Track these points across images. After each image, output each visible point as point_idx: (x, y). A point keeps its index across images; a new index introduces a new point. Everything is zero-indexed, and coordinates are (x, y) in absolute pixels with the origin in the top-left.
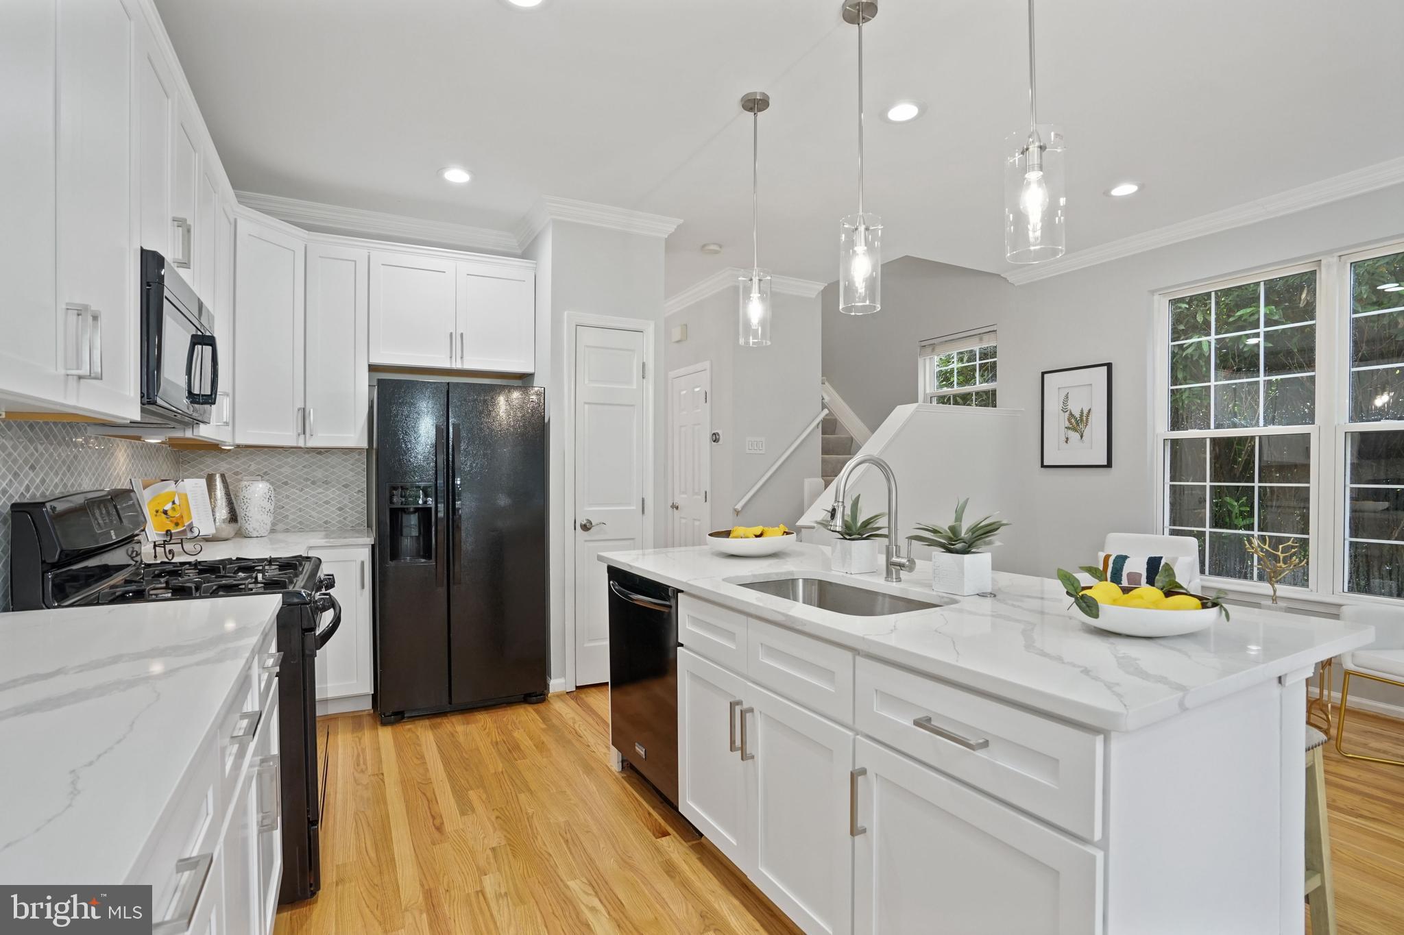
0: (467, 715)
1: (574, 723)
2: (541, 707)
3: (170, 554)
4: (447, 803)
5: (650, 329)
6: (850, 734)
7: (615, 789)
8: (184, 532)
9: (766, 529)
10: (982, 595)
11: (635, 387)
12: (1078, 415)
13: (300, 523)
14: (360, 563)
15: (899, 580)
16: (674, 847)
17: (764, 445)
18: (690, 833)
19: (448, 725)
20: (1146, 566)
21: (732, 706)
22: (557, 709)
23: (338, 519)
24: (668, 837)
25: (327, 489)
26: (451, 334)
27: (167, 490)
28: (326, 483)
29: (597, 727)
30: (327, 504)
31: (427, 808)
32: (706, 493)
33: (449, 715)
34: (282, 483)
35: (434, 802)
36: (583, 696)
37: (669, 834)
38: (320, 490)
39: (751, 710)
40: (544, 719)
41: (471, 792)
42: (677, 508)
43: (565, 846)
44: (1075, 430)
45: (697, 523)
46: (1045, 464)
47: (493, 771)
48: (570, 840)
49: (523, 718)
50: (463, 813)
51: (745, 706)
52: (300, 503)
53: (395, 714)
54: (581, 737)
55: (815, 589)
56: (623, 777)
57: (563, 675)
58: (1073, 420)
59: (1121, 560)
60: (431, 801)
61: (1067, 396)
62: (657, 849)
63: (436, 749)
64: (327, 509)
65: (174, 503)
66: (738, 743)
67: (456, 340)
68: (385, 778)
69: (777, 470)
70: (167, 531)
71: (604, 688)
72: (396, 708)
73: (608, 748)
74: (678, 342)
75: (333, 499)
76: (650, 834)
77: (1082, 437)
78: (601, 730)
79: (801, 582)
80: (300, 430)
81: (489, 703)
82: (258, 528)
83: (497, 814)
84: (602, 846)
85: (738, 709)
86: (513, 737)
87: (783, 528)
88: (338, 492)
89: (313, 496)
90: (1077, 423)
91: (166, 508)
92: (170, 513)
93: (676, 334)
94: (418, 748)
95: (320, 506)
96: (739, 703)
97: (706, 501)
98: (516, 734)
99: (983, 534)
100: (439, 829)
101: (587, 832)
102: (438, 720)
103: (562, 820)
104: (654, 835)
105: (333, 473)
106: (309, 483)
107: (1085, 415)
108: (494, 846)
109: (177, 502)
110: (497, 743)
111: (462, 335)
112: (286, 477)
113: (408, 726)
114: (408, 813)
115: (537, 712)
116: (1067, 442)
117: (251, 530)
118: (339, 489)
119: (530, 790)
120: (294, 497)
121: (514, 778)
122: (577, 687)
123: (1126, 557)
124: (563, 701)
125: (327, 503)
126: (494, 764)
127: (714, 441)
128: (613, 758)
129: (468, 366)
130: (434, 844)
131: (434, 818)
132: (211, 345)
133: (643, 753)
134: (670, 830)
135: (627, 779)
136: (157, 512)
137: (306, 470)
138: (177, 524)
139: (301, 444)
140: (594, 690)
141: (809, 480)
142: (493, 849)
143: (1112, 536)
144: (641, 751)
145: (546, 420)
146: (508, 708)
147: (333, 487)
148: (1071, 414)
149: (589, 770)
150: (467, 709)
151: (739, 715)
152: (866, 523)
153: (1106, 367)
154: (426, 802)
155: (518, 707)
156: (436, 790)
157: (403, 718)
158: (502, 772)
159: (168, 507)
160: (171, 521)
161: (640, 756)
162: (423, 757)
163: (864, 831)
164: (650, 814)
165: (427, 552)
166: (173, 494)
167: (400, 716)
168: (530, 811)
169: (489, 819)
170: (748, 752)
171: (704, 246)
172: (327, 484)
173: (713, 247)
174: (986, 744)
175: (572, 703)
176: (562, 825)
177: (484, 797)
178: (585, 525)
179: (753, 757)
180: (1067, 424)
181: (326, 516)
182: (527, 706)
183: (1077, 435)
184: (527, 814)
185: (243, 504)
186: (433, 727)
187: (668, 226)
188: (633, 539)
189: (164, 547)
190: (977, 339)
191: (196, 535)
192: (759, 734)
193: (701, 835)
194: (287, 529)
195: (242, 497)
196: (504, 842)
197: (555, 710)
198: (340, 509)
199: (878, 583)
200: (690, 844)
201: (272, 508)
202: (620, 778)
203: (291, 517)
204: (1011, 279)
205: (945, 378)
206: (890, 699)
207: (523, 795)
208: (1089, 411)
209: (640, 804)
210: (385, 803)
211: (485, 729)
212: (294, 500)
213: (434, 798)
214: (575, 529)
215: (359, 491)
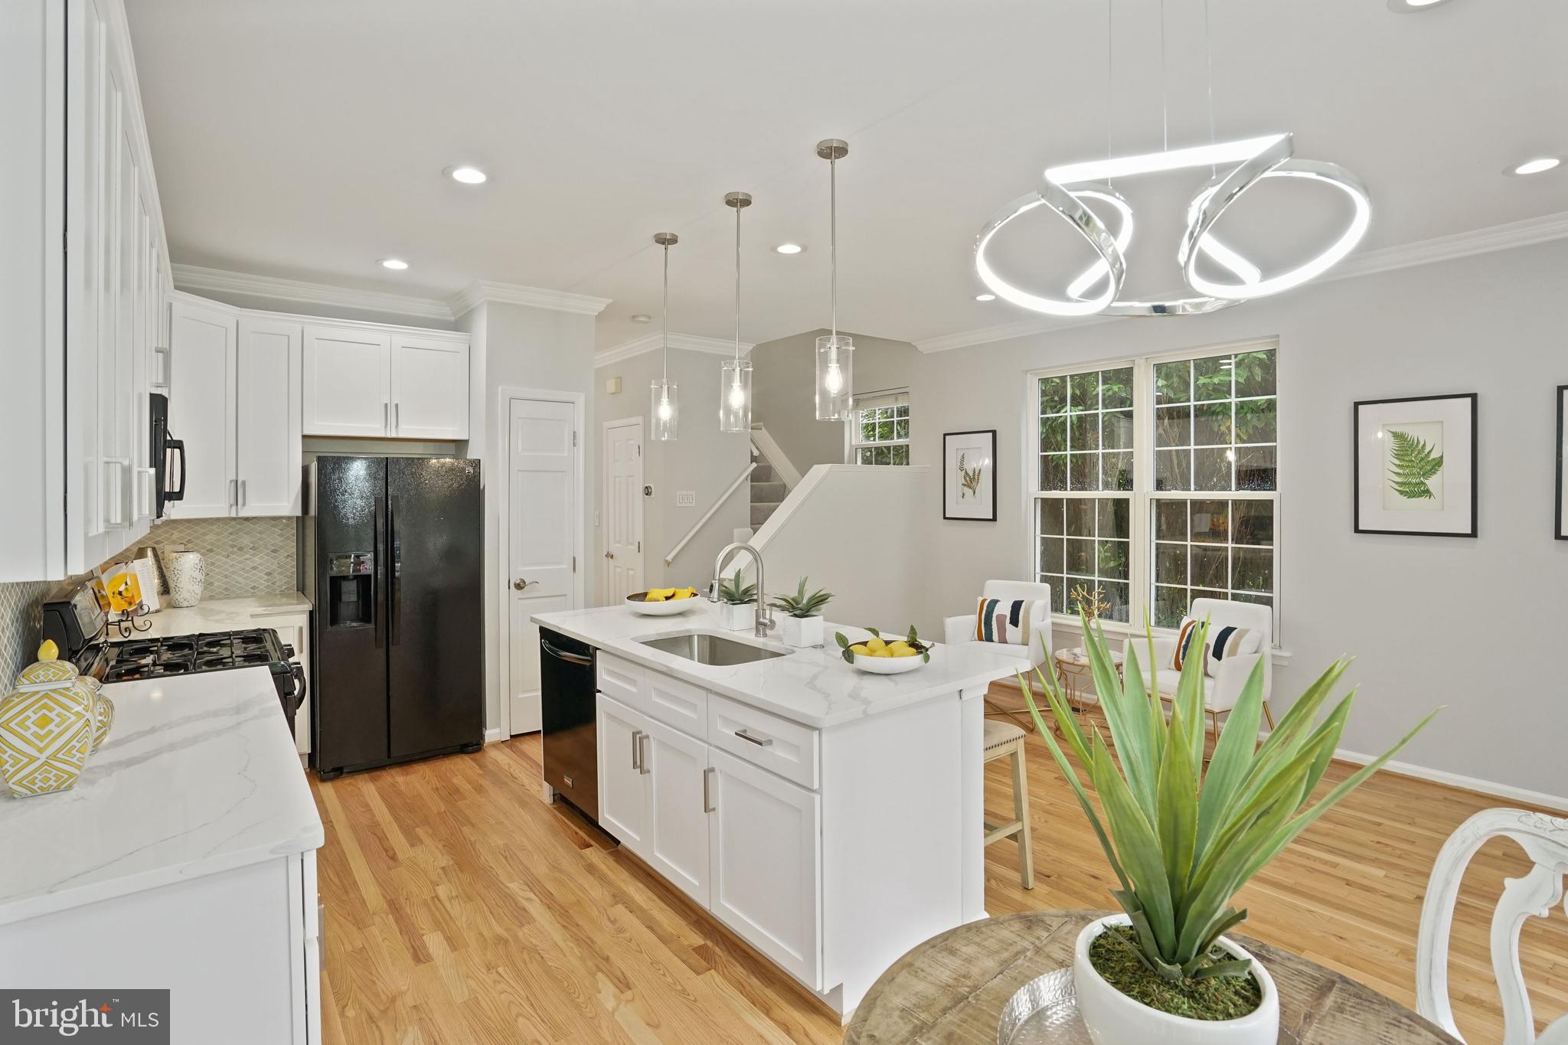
0: (405, 767)
1: (510, 767)
2: (477, 755)
3: (126, 631)
4: (397, 839)
5: (581, 399)
6: (706, 746)
7: (547, 817)
8: (136, 610)
9: (677, 590)
10: (815, 647)
11: (566, 454)
12: (971, 474)
13: (226, 589)
14: (298, 628)
15: (765, 635)
16: (596, 855)
17: (694, 498)
18: (609, 842)
19: (388, 778)
20: (1010, 609)
21: (634, 734)
22: (493, 756)
23: (266, 584)
24: (591, 848)
25: (254, 555)
26: (386, 405)
27: (119, 573)
28: (254, 548)
29: (531, 769)
30: (255, 570)
31: (379, 844)
32: (639, 543)
33: (387, 768)
34: (207, 551)
35: (385, 839)
36: (518, 744)
37: (592, 846)
38: (247, 556)
39: (647, 737)
40: (481, 767)
41: (417, 829)
42: (612, 557)
43: (504, 861)
44: (969, 486)
45: (631, 572)
46: (947, 516)
47: (436, 811)
48: (508, 856)
49: (459, 768)
50: (412, 845)
51: (644, 734)
52: (227, 570)
53: (335, 770)
54: (516, 778)
55: (707, 644)
56: (555, 808)
57: (499, 725)
58: (968, 478)
59: (994, 602)
60: (382, 839)
61: (963, 457)
62: (582, 857)
63: (380, 799)
64: (254, 575)
65: (126, 584)
66: (638, 763)
67: (391, 411)
68: (334, 824)
69: (697, 533)
70: (123, 611)
71: (537, 736)
72: (335, 765)
73: (541, 786)
74: (612, 394)
75: (261, 564)
76: (576, 847)
77: (974, 493)
78: (535, 772)
79: (696, 637)
80: (233, 501)
81: (428, 755)
82: (189, 597)
83: (444, 843)
84: (535, 858)
85: (638, 736)
86: (453, 784)
87: (691, 590)
88: (266, 558)
89: (240, 562)
90: (971, 480)
91: (120, 590)
92: (124, 593)
93: (611, 386)
94: (361, 799)
95: (247, 572)
96: (640, 732)
97: (639, 551)
98: (455, 781)
99: (819, 601)
100: (394, 858)
101: (524, 850)
102: (378, 773)
103: (501, 843)
104: (580, 848)
105: (261, 539)
106: (235, 549)
107: (976, 474)
108: (443, 865)
109: (129, 583)
110: (437, 789)
111: (397, 406)
112: (212, 544)
113: (347, 781)
114: (361, 848)
115: (475, 760)
116: (963, 497)
117: (182, 600)
118: (268, 555)
119: (471, 823)
120: (219, 563)
121: (456, 814)
122: (511, 736)
123: (997, 601)
124: (498, 749)
125: (254, 568)
126: (436, 805)
127: (647, 494)
128: (545, 793)
129: (403, 434)
130: (390, 869)
131: (386, 851)
132: (179, 448)
133: (570, 783)
134: (592, 842)
135: (558, 809)
136: (114, 593)
137: (232, 537)
138: (130, 604)
139: (233, 515)
140: (527, 737)
141: (739, 530)
142: (443, 868)
143: (990, 583)
144: (568, 781)
145: (482, 487)
146: (445, 759)
147: (261, 552)
148: (966, 473)
149: (523, 804)
150: (406, 761)
151: (639, 740)
152: (746, 591)
153: (991, 434)
154: (377, 841)
155: (455, 757)
156: (385, 830)
157: (342, 773)
158: (445, 812)
159: (122, 588)
160: (126, 601)
161: (568, 786)
162: (367, 805)
163: (714, 809)
164: (576, 833)
165: (365, 617)
166: (125, 575)
167: (338, 773)
168: (473, 839)
169: (437, 847)
170: (645, 768)
171: (634, 317)
172: (255, 550)
173: (642, 319)
174: (770, 742)
175: (507, 750)
176: (502, 847)
177: (430, 832)
178: (519, 584)
179: (649, 772)
180: (964, 482)
181: (255, 581)
182: (463, 755)
183: (971, 491)
184: (470, 841)
185: (173, 576)
186: (373, 780)
187: (599, 305)
188: (565, 595)
189: (119, 625)
190: (893, 398)
191: (147, 611)
192: (654, 755)
193: (618, 842)
194: (212, 596)
195: (172, 569)
196: (451, 863)
197: (492, 758)
198: (268, 574)
199: (750, 638)
200: (608, 851)
201: (203, 578)
202: (553, 809)
203: (216, 584)
204: (919, 348)
205: (869, 429)
206: (727, 721)
207: (465, 828)
208: (980, 470)
209: (568, 826)
210: (339, 843)
211: (424, 778)
212: (219, 567)
213: (384, 836)
214: (509, 588)
215: (288, 556)
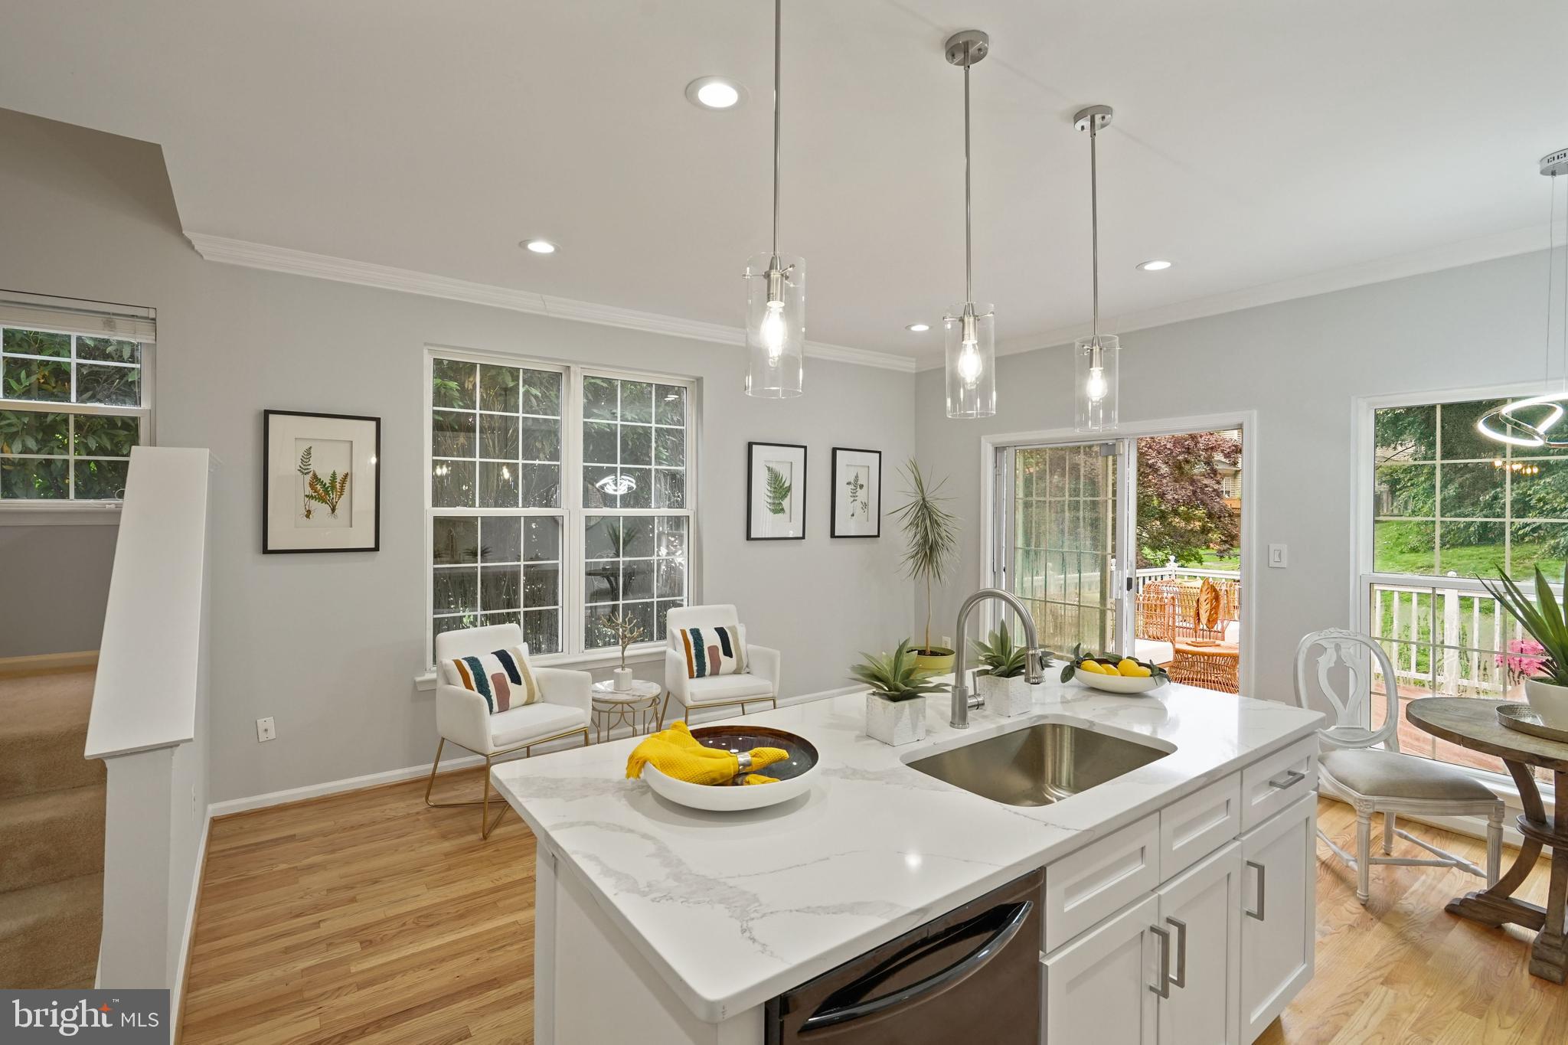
6: (1238, 843)
12: (327, 481)
44: (322, 500)
46: (270, 548)
58: (319, 487)
61: (308, 452)
77: (333, 510)
90: (326, 491)
107: (338, 480)
116: (308, 516)
148: (315, 476)
153: (372, 422)
180: (309, 491)
183: (327, 508)
204: (198, 245)
206: (1262, 786)
208: (346, 475)
